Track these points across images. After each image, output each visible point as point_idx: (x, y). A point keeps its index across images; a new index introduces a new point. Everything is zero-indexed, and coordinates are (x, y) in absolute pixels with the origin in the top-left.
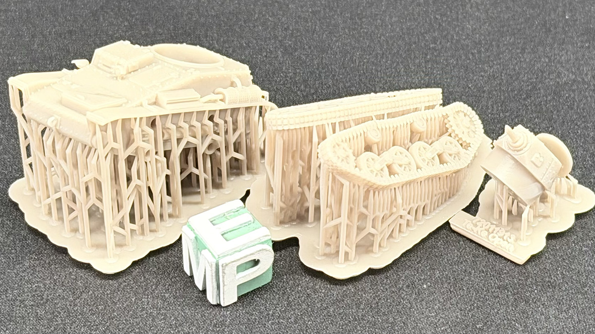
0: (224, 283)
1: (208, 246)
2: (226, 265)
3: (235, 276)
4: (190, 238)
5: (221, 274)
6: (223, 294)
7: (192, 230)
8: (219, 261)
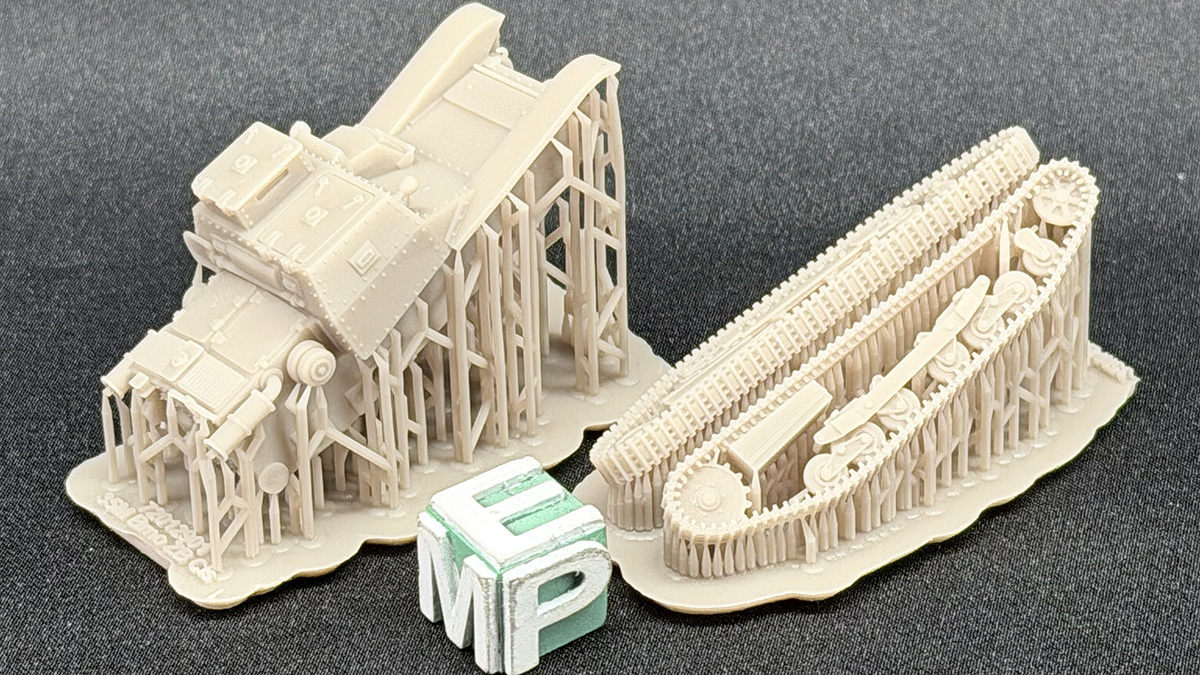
0: (513, 625)
2: (519, 583)
3: (536, 609)
4: (435, 537)
5: (506, 604)
6: (512, 649)
7: (438, 520)
8: (503, 575)
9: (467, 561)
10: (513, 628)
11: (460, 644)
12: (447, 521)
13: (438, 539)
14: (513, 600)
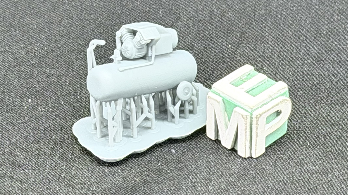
0: (257, 135)
1: (238, 104)
2: (260, 116)
3: (265, 127)
4: (217, 102)
5: (254, 126)
6: (256, 145)
7: (217, 95)
8: (253, 114)
9: (235, 109)
10: (257, 136)
11: (229, 147)
12: (221, 95)
13: (219, 102)
14: (257, 124)
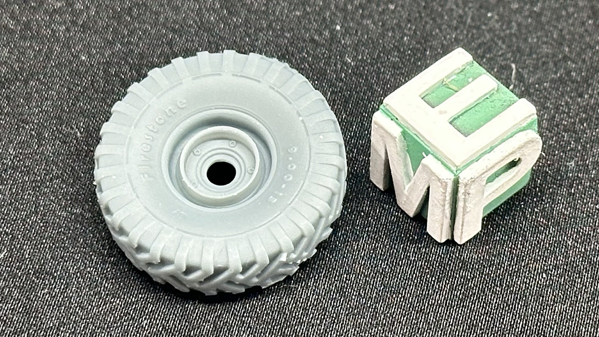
0: (465, 210)
1: (431, 148)
2: (473, 182)
4: (392, 136)
5: (461, 196)
6: (462, 226)
7: (392, 119)
8: (459, 175)
12: (400, 121)
13: (394, 138)
